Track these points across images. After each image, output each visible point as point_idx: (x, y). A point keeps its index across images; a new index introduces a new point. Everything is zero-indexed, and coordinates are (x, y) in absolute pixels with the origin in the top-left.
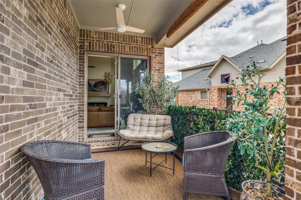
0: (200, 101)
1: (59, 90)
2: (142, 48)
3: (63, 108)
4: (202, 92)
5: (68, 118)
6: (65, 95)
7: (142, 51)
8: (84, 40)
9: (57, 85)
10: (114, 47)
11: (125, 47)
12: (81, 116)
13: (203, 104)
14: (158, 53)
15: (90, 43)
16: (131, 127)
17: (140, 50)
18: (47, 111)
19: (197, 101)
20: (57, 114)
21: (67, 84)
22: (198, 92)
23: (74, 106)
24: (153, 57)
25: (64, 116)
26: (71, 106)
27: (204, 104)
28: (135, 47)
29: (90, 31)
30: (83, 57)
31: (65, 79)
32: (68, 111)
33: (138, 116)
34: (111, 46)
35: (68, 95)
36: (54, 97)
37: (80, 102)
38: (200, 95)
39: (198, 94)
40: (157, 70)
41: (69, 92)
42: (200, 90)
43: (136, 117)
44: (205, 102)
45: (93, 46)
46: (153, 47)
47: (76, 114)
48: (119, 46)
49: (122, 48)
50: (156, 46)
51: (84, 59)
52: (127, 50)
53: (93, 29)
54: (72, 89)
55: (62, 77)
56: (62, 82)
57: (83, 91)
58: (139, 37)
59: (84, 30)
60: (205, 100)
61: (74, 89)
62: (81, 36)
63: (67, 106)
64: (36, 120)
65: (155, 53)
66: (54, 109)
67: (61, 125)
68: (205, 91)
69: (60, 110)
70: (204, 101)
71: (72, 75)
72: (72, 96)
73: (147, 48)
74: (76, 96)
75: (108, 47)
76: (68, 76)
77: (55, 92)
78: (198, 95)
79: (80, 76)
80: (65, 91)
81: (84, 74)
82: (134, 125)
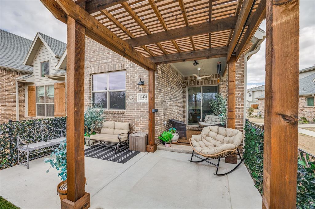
0: (304, 108)
1: (176, 105)
2: (214, 80)
3: (177, 111)
4: (308, 98)
5: (179, 115)
6: (178, 107)
7: (214, 82)
8: (185, 81)
9: (175, 104)
10: (199, 83)
11: (204, 81)
12: (184, 115)
13: (308, 111)
14: (224, 82)
15: (188, 82)
16: (206, 121)
17: (213, 82)
18: (173, 112)
19: (301, 108)
20: (175, 113)
21: (179, 102)
22: (302, 98)
23: (181, 111)
24: (221, 85)
25: (178, 114)
26: (180, 111)
27: (310, 111)
28: (210, 81)
29: (188, 77)
30: (185, 89)
31: (178, 101)
32: (179, 112)
33: (211, 116)
34: (197, 82)
35: (179, 107)
36: (175, 108)
37: (184, 109)
38: (305, 102)
39: (303, 100)
40: (223, 91)
41: (179, 105)
42: (305, 96)
43: (209, 117)
44: (312, 109)
45: (189, 83)
46: (220, 79)
47: (182, 114)
48: (201, 81)
49: (203, 82)
50: (222, 78)
51: (185, 90)
52: (206, 83)
53: (189, 76)
54: (180, 104)
55: (177, 101)
56: (177, 102)
57: (185, 104)
58: (212, 75)
59: (185, 77)
60: (312, 107)
61: (181, 104)
62: (184, 80)
63: (178, 110)
64: (171, 114)
65: (222, 82)
66: (175, 111)
67: (177, 117)
68: (311, 97)
69: (176, 112)
70: (310, 108)
71: (180, 98)
72: (180, 106)
73: (217, 80)
74: (182, 106)
75: (196, 82)
76: (179, 99)
77: (175, 106)
78: (303, 102)
79: (184, 98)
80: (178, 105)
81: (185, 96)
82: (208, 121)
